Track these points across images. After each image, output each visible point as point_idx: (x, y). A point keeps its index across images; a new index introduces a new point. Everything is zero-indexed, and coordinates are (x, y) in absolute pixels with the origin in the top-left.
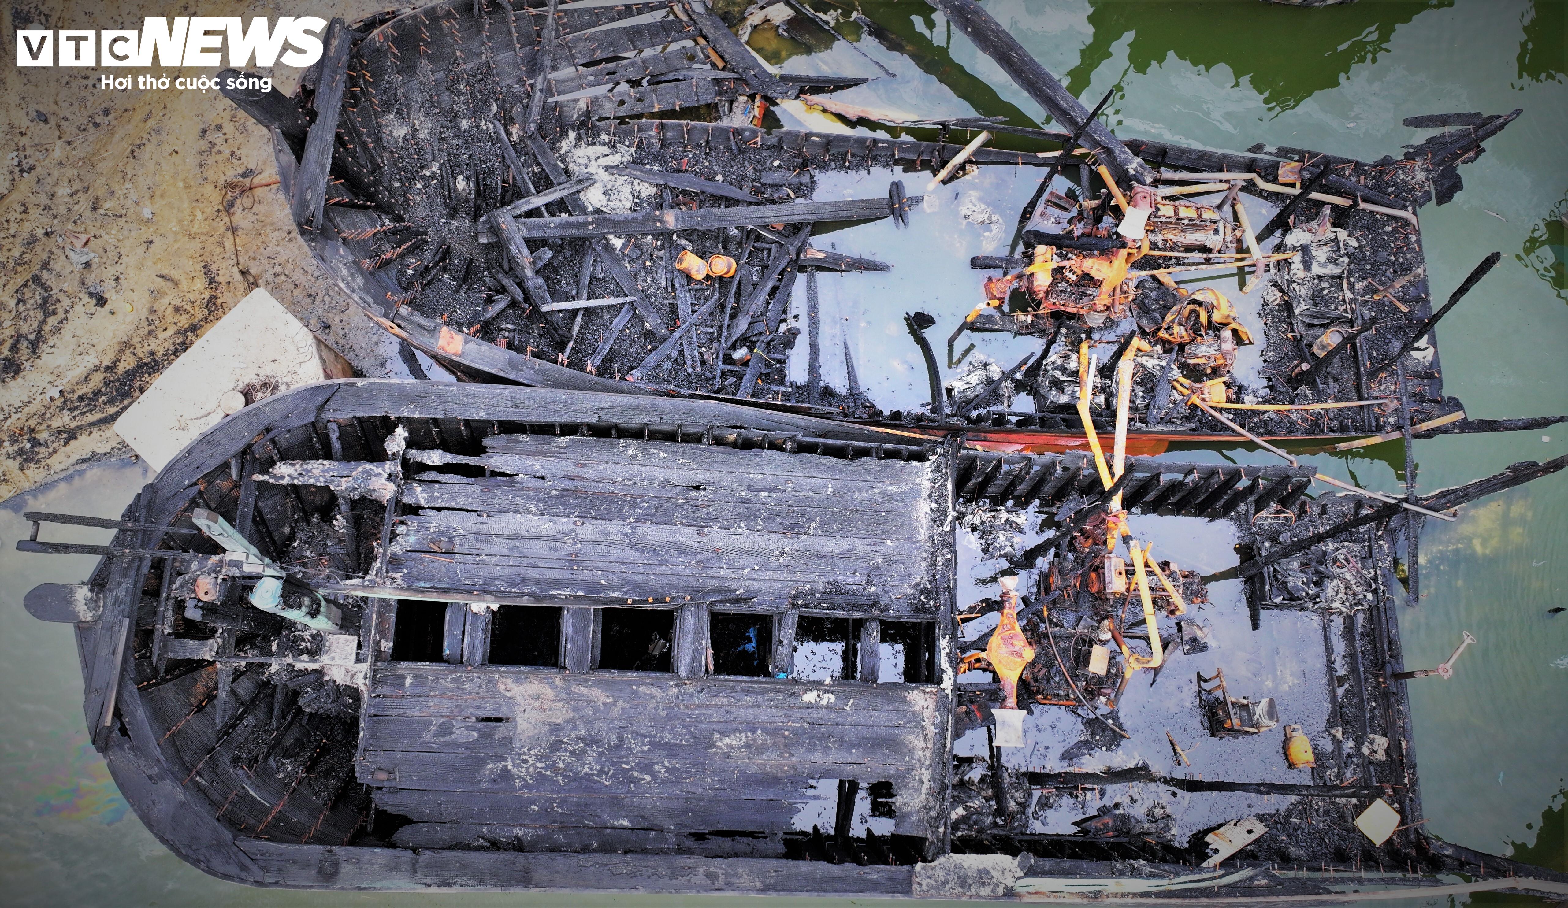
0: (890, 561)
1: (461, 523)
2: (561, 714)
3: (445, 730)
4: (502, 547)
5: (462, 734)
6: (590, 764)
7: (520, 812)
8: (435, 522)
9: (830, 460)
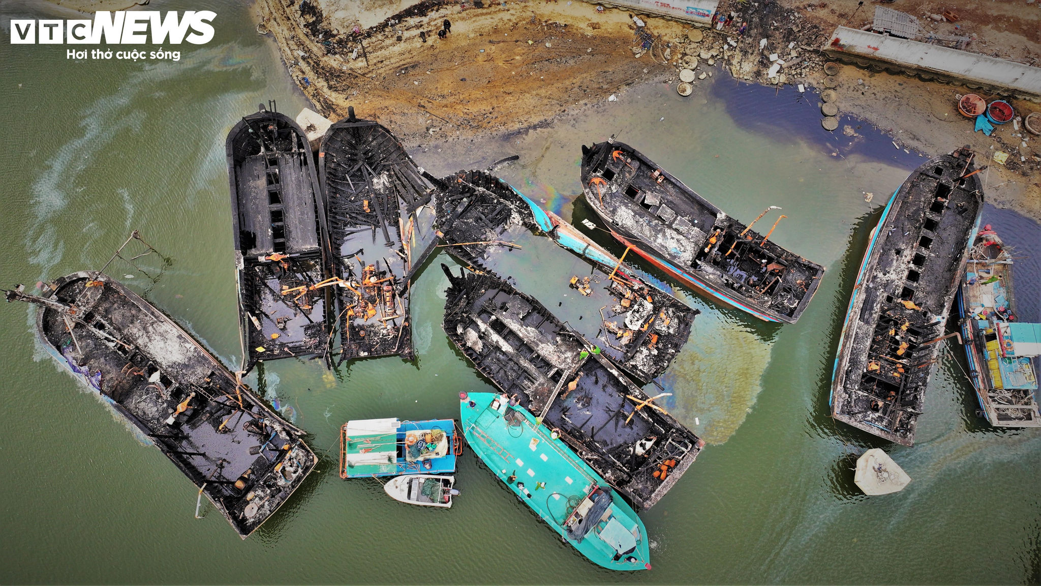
0: (297, 242)
1: (291, 164)
2: (261, 188)
3: (256, 170)
4: (288, 172)
5: (255, 172)
6: (253, 194)
7: (243, 185)
8: (291, 160)
9: (315, 228)
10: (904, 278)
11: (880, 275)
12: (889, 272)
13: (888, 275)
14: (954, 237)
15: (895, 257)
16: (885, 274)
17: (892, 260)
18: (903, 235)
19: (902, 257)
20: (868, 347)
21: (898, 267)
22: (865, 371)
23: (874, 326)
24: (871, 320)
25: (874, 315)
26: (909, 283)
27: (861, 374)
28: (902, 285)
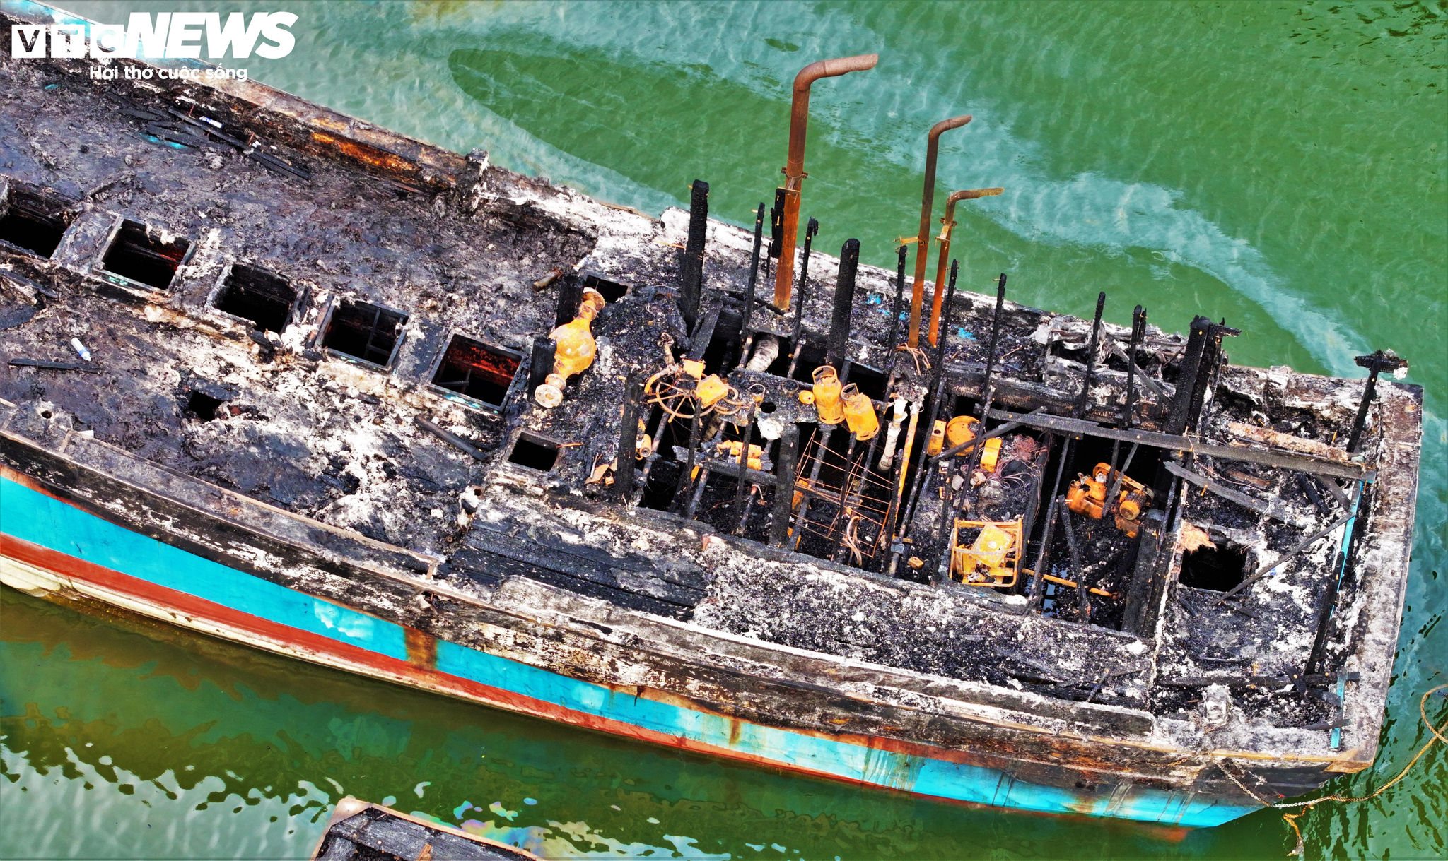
10: (374, 382)
11: (357, 507)
12: (338, 463)
13: (354, 469)
14: (94, 128)
15: (238, 422)
16: (352, 485)
17: (259, 441)
18: (93, 369)
19: (231, 389)
20: (858, 580)
21: (300, 413)
22: (1017, 600)
23: (716, 544)
24: (675, 565)
25: (641, 545)
26: (406, 357)
27: (1042, 621)
28: (424, 394)
